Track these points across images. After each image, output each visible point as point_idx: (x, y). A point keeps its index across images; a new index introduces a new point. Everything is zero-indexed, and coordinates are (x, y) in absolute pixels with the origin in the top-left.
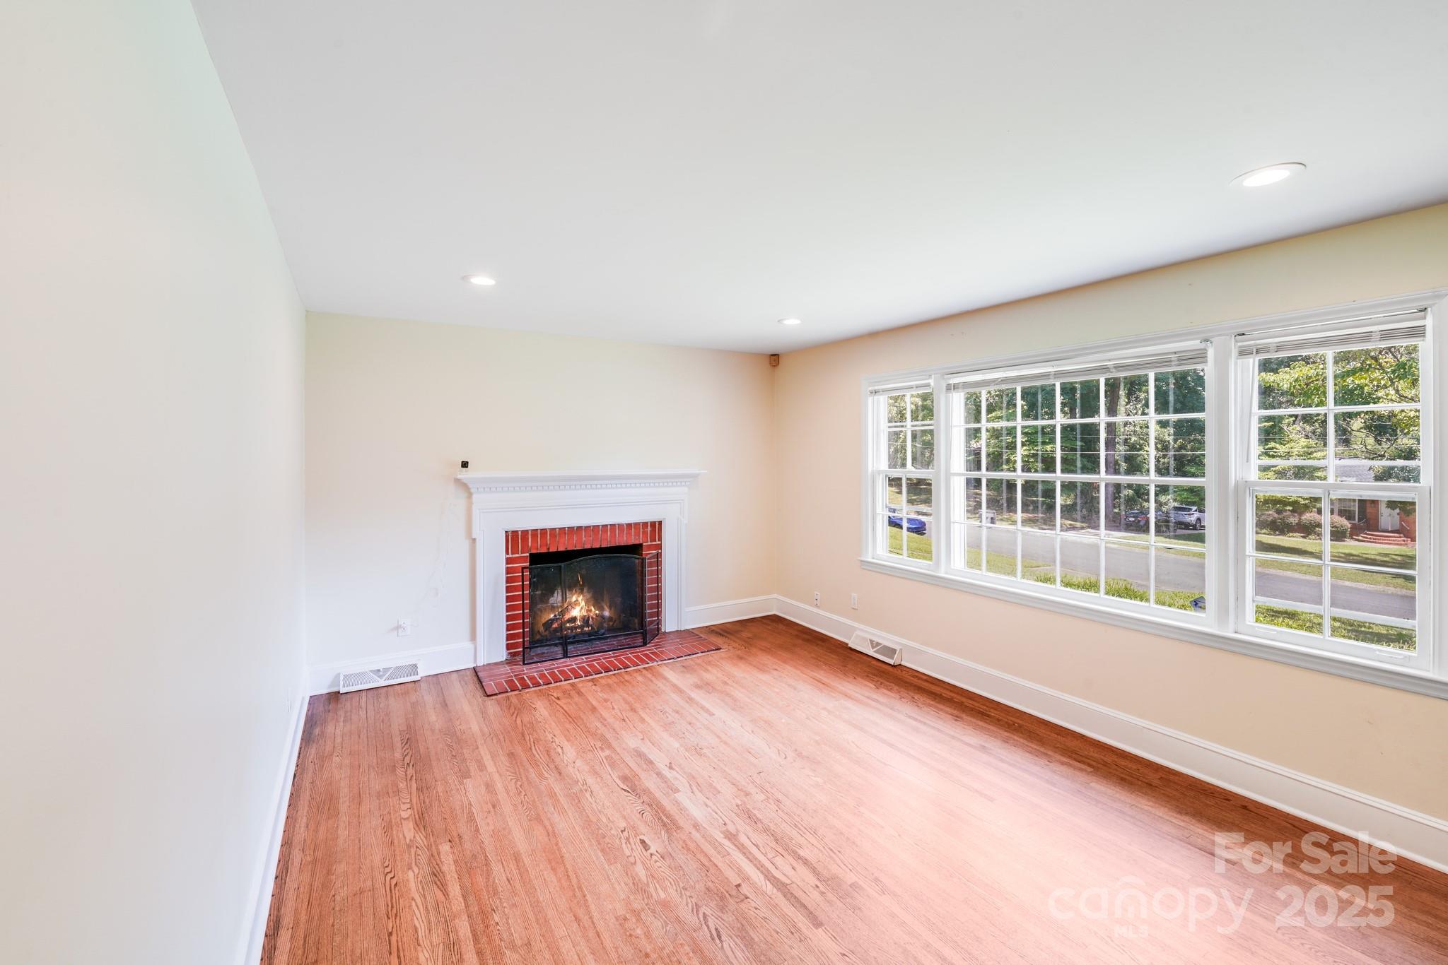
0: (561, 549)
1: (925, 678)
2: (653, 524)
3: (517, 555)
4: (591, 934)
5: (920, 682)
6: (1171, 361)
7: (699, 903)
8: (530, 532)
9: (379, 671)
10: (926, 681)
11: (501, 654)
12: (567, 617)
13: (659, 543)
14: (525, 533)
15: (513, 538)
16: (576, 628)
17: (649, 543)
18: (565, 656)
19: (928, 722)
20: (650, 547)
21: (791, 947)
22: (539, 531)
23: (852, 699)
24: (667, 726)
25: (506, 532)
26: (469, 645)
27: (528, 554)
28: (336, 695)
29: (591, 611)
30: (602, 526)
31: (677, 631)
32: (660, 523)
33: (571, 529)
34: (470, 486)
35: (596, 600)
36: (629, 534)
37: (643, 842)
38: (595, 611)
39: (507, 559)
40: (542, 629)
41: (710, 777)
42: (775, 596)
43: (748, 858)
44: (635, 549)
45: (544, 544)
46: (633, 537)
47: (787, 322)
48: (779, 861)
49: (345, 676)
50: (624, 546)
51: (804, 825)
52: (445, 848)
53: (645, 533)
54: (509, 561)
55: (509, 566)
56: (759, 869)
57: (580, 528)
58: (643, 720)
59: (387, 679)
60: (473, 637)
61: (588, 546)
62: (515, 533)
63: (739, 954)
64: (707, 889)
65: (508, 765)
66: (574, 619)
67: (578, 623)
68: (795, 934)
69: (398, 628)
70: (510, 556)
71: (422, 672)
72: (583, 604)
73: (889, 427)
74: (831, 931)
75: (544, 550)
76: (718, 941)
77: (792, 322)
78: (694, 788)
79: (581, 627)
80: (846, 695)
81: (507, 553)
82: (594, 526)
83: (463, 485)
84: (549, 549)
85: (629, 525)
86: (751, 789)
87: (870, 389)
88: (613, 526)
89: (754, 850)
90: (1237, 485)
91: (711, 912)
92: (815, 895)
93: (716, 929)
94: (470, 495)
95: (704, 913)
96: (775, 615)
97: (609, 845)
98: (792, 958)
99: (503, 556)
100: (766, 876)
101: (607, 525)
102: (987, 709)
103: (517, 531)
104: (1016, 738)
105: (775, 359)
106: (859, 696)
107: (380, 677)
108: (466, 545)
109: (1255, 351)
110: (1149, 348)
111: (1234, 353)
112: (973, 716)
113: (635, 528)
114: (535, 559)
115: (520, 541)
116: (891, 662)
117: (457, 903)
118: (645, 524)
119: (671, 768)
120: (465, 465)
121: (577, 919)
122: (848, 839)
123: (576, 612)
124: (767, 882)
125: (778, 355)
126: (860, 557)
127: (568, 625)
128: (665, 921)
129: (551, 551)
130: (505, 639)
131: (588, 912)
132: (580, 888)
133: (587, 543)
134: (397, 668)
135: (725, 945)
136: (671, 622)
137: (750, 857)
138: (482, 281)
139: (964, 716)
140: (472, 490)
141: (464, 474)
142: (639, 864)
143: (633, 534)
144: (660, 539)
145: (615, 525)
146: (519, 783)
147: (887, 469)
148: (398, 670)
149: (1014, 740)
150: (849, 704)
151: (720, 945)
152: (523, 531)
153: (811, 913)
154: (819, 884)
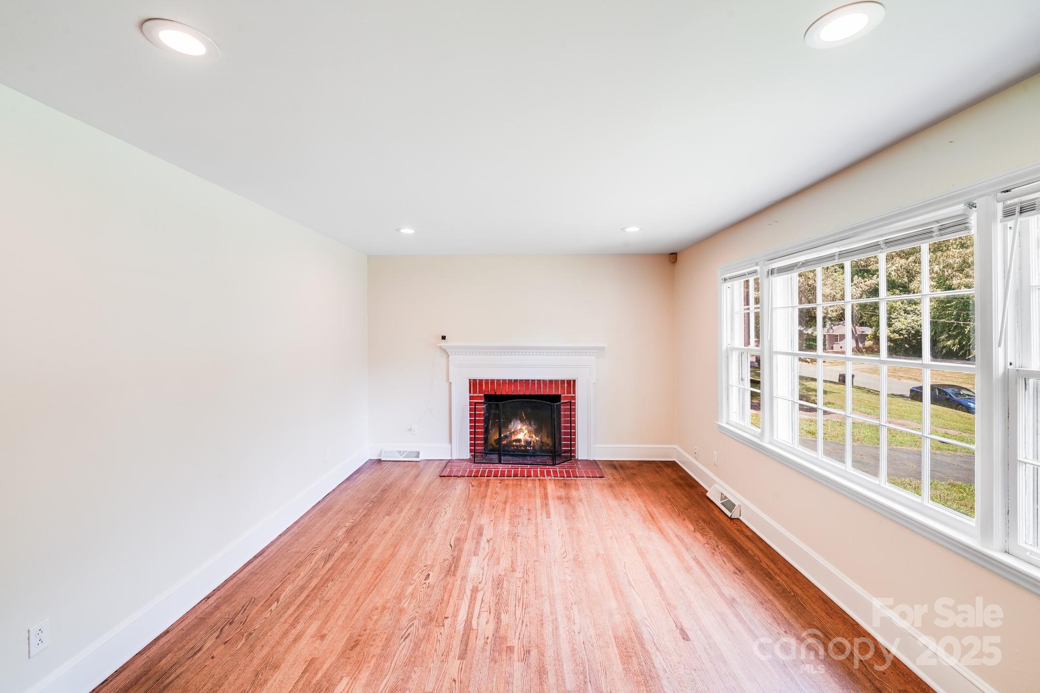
0: (504, 393)
1: (749, 534)
2: (569, 382)
3: (476, 395)
4: (355, 609)
5: (741, 537)
6: (932, 232)
7: (417, 618)
8: (484, 381)
9: (400, 452)
10: (747, 537)
11: (467, 455)
12: (514, 438)
13: (574, 395)
14: (481, 381)
15: (474, 384)
16: (521, 447)
17: (566, 395)
18: (500, 462)
19: (707, 567)
20: (566, 398)
21: (433, 662)
22: (490, 381)
23: (662, 533)
24: (513, 517)
25: (470, 380)
26: (448, 445)
27: (483, 395)
28: (379, 461)
29: (532, 437)
30: (532, 380)
31: (587, 460)
32: (574, 381)
33: (510, 381)
34: (447, 351)
35: (537, 432)
36: (551, 387)
37: (429, 575)
38: (535, 438)
39: (470, 397)
40: (494, 443)
41: (504, 554)
42: (676, 446)
43: (469, 606)
44: (557, 398)
45: (493, 389)
46: (554, 390)
47: (627, 230)
48: (484, 615)
49: (385, 452)
50: (547, 395)
51: (525, 601)
52: (346, 545)
53: (563, 388)
54: (471, 398)
55: (472, 401)
56: (468, 614)
57: (516, 381)
58: (504, 510)
59: (404, 457)
60: (451, 442)
61: (522, 393)
62: (475, 380)
63: (404, 651)
64: (430, 612)
65: (412, 514)
66: (519, 441)
67: (523, 443)
68: (443, 657)
69: (411, 429)
70: (472, 395)
71: (422, 457)
72: (526, 431)
73: (745, 309)
74: (464, 665)
75: (493, 393)
76: (403, 640)
77: (633, 229)
78: (488, 557)
79: (525, 446)
80: (661, 531)
81: (470, 393)
82: (526, 380)
83: (444, 350)
84: (496, 393)
85: (551, 381)
86: (520, 569)
87: (723, 277)
88: (539, 381)
89: (478, 602)
90: (1006, 373)
91: (417, 624)
92: (480, 642)
93: (409, 634)
94: (448, 356)
95: (413, 623)
96: (674, 461)
97: (411, 571)
98: (427, 667)
99: (468, 395)
100: (467, 620)
101: (535, 380)
102: (778, 571)
103: (476, 380)
104: (777, 603)
105: (673, 257)
106: (671, 533)
107: (401, 455)
108: (447, 385)
109: (1018, 209)
110: (918, 218)
111: (1000, 214)
112: (756, 575)
113: (555, 383)
114: (489, 398)
115: (478, 386)
116: (729, 514)
117: (323, 572)
118: (563, 381)
119: (488, 541)
120: (444, 338)
121: (358, 599)
122: (542, 620)
123: (520, 436)
124: (464, 623)
125: (676, 253)
126: (717, 421)
127: (514, 443)
128: (392, 618)
129: (497, 394)
130: (469, 446)
131: (365, 599)
132: (375, 586)
133: (520, 391)
134: (410, 452)
135: (403, 644)
136: (582, 453)
137: (472, 606)
138: (408, 231)
139: (748, 573)
140: (449, 353)
141: (443, 343)
142: (413, 586)
143: (554, 387)
144: (574, 392)
145: (540, 380)
146: (407, 525)
147: (743, 347)
148: (410, 454)
149: (773, 604)
150: (655, 536)
151: (401, 642)
152: (479, 380)
153: (466, 650)
154: (490, 638)
